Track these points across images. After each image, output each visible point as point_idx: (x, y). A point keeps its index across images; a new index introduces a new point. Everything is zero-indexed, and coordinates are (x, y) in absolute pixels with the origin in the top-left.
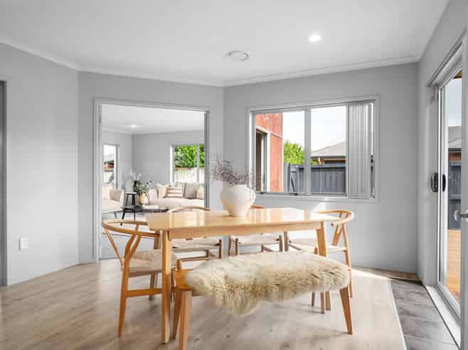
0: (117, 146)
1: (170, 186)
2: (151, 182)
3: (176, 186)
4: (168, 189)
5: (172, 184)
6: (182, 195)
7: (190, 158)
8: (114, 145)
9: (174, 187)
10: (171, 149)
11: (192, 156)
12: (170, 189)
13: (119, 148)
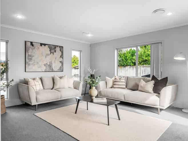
0: (80, 51)
1: (115, 79)
2: (100, 77)
3: (120, 79)
4: (114, 82)
5: (117, 77)
6: (125, 87)
7: (125, 60)
8: (79, 51)
9: (118, 80)
10: (116, 51)
11: (126, 59)
12: (116, 81)
13: (82, 53)
